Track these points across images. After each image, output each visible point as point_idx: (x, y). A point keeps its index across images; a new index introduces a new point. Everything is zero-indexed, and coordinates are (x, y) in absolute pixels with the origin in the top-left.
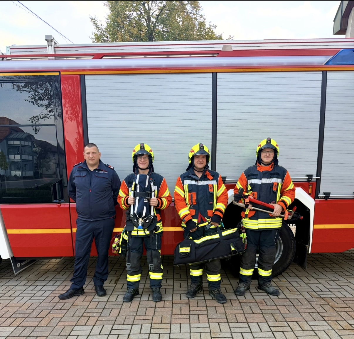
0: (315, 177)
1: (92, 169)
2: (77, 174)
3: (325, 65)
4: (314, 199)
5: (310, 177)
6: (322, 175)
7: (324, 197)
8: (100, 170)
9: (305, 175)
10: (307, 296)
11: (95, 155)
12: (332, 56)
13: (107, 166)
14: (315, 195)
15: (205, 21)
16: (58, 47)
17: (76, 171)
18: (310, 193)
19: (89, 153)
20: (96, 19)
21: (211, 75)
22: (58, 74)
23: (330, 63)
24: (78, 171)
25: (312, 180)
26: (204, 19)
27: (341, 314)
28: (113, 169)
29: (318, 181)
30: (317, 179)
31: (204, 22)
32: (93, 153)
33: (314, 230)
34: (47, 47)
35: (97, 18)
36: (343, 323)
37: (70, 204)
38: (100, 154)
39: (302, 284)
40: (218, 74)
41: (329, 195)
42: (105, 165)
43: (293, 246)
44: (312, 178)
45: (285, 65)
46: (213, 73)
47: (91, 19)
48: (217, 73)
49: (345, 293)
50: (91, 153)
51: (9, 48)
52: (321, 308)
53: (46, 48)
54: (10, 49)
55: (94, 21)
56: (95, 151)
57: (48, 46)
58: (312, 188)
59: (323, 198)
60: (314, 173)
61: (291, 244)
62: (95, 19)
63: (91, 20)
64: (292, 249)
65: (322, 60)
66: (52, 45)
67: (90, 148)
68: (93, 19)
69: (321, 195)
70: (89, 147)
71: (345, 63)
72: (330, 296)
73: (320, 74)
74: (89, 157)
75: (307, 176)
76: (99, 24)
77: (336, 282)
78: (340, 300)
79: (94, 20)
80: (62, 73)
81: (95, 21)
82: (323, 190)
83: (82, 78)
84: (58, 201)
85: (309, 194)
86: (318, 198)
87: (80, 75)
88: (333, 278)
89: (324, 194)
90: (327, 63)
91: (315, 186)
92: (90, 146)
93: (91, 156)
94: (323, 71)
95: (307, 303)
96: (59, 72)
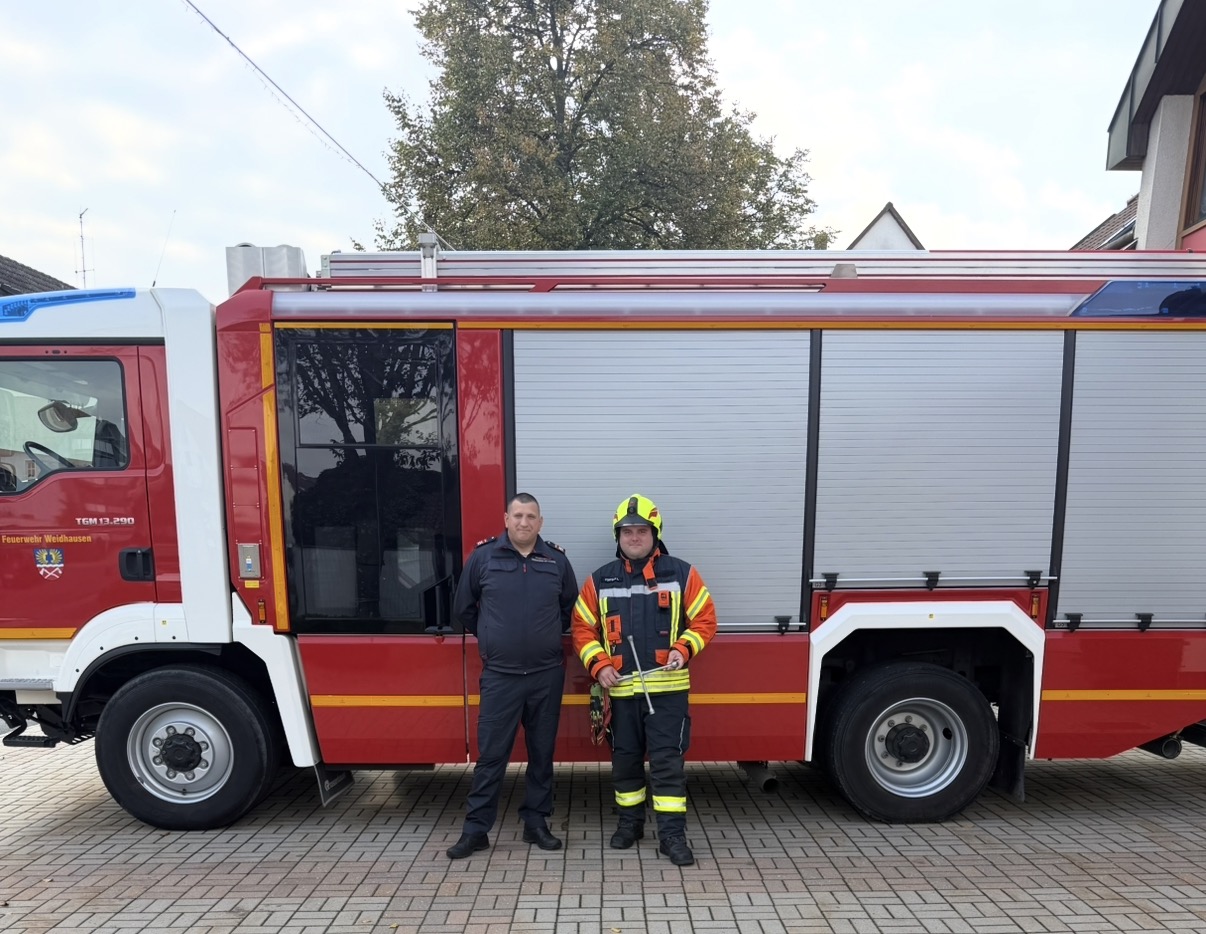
0: (1046, 577)
1: (525, 554)
2: (492, 565)
3: (1070, 316)
4: (1045, 628)
5: (1034, 575)
6: (1062, 574)
7: (1068, 624)
8: (540, 555)
9: (1022, 573)
10: (1023, 850)
11: (532, 522)
12: (1088, 296)
13: (551, 546)
14: (1046, 621)
15: (719, 99)
16: (444, 261)
17: (489, 557)
18: (1034, 614)
19: (519, 516)
20: (403, 101)
21: (807, 335)
22: (450, 326)
23: (1084, 310)
24: (492, 557)
25: (1040, 584)
26: (718, 93)
27: (1101, 878)
28: (563, 553)
29: (1054, 586)
30: (1050, 581)
31: (716, 100)
32: (530, 516)
33: (1042, 703)
34: (422, 259)
35: (407, 99)
36: (1102, 891)
37: (464, 637)
38: (541, 521)
39: (1012, 830)
40: (824, 332)
41: (1080, 619)
42: (546, 543)
43: (993, 742)
44: (1039, 580)
45: (980, 314)
46: (811, 330)
47: (387, 99)
48: (821, 330)
49: (1114, 847)
50: (524, 517)
51: (328, 260)
52: (1055, 869)
53: (420, 261)
54: (331, 262)
55: (398, 109)
56: (534, 513)
57: (425, 257)
58: (1039, 602)
59: (1065, 626)
60: (1044, 566)
61: (988, 739)
62: (400, 101)
63: (387, 103)
64: (991, 751)
65: (1064, 303)
66: (432, 257)
67: (524, 504)
68: (394, 101)
69: (1060, 620)
70: (523, 502)
71: (1118, 311)
72: (1077, 851)
73: (1060, 337)
74: (519, 524)
75: (1028, 573)
76: (412, 115)
77: (1094, 828)
78: (1100, 858)
79: (396, 104)
80: (460, 325)
81: (399, 107)
82: (1065, 607)
83: (507, 337)
84: (435, 628)
85: (1032, 617)
86: (1053, 626)
87: (502, 330)
88: (1087, 822)
89: (1068, 616)
90: (1076, 313)
91: (1045, 597)
92: (525, 499)
93: (523, 522)
94: (1066, 330)
95: (1023, 861)
96: (454, 321)
